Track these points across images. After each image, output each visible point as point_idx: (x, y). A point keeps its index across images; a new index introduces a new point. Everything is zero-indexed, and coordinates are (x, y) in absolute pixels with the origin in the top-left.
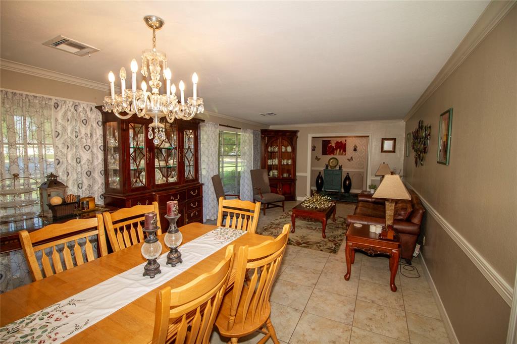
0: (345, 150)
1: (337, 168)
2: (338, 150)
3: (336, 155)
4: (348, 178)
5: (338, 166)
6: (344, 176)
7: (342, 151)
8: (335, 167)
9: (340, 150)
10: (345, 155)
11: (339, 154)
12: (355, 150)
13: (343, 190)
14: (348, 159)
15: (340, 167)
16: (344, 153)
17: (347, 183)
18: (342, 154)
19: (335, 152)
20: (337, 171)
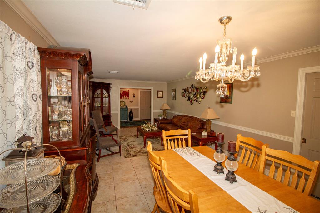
0: (128, 96)
1: (125, 107)
2: (125, 96)
3: (123, 99)
4: (131, 112)
5: (125, 106)
6: (129, 111)
7: (127, 96)
8: (124, 106)
9: (126, 96)
10: (129, 99)
11: (125, 99)
12: (134, 96)
13: (129, 120)
14: (130, 102)
15: (126, 107)
16: (128, 98)
17: (131, 115)
18: (127, 99)
19: (123, 97)
20: (124, 108)
